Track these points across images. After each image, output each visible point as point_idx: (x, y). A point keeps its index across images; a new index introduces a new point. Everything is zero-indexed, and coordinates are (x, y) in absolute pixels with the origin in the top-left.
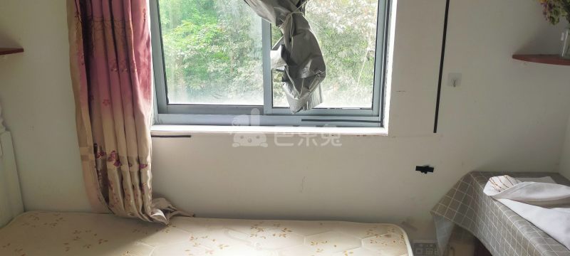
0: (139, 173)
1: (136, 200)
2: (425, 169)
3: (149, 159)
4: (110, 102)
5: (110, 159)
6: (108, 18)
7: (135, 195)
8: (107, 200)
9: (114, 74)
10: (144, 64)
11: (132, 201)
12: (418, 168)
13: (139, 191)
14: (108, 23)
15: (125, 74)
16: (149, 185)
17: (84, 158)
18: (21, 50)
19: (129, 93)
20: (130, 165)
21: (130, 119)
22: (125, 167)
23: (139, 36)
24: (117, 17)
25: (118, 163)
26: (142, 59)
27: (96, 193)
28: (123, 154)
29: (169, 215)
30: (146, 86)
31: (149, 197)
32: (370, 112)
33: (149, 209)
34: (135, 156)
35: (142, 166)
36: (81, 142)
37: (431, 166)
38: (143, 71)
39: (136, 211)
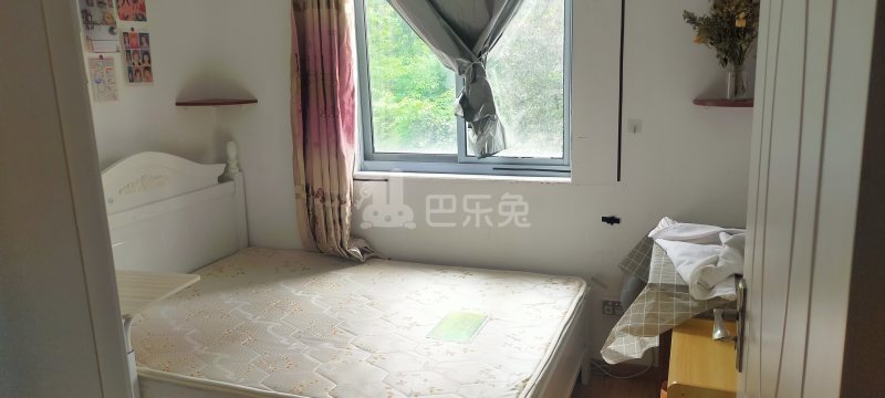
0: (339, 209)
1: (336, 235)
2: (612, 220)
3: (348, 196)
4: (319, 145)
5: (317, 196)
6: (320, 71)
7: (336, 229)
8: (315, 238)
9: (323, 119)
10: (349, 112)
11: (333, 235)
12: (604, 219)
13: (339, 227)
14: (320, 76)
15: (331, 120)
16: (347, 221)
17: (297, 196)
18: (256, 101)
19: (333, 137)
20: (332, 201)
21: (333, 159)
22: (328, 203)
23: (345, 86)
24: (327, 71)
25: (323, 200)
26: (346, 107)
27: (306, 230)
28: (327, 191)
29: (366, 256)
30: (350, 131)
31: (347, 232)
32: (561, 162)
33: (346, 243)
34: (336, 193)
35: (342, 202)
36: (296, 183)
37: (617, 217)
38: (347, 118)
39: (335, 244)
